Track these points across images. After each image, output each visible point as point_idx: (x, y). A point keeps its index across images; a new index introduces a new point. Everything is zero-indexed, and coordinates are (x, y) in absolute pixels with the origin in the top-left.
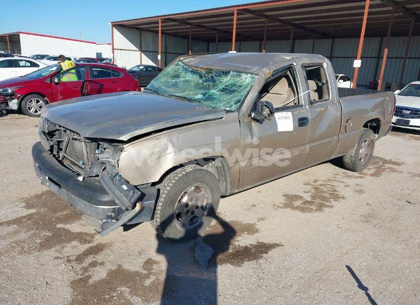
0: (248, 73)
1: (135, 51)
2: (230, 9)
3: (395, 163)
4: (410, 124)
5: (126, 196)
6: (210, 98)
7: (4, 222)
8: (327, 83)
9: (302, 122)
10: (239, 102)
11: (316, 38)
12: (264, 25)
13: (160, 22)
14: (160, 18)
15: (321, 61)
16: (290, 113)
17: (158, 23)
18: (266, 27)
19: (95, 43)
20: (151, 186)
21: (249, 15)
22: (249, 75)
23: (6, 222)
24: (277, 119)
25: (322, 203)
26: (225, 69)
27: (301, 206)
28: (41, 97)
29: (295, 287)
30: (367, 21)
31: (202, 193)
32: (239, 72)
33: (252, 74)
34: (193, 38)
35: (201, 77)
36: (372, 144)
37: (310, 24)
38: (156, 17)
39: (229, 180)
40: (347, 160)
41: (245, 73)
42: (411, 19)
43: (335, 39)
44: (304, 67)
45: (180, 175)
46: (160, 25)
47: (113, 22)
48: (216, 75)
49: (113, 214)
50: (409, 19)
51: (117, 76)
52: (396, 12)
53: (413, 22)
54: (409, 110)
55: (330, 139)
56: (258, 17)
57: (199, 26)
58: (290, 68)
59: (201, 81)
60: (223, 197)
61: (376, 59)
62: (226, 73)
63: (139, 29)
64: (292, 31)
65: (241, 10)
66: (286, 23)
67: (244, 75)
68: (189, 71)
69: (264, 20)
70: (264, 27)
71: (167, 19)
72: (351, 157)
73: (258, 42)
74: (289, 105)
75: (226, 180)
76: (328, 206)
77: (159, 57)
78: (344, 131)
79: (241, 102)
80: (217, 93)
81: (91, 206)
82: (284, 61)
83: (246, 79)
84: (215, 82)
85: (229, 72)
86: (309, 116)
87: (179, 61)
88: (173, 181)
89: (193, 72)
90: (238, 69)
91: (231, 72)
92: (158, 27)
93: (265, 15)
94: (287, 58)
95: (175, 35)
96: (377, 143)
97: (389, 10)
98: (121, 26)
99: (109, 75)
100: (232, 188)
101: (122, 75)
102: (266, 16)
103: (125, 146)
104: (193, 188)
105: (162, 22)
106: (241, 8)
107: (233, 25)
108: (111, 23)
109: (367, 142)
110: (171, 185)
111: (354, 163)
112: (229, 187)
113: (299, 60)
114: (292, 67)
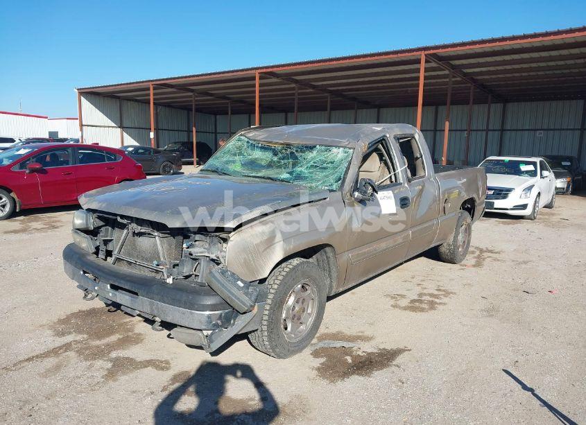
0: (339, 147)
1: (113, 127)
2: (250, 72)
3: (491, 252)
4: (495, 206)
5: (246, 294)
6: (299, 177)
7: (33, 357)
8: (421, 157)
9: (404, 202)
10: (340, 179)
11: (358, 108)
12: (294, 92)
13: (151, 89)
14: (151, 83)
15: (413, 132)
16: (391, 192)
17: (148, 89)
18: (296, 94)
19: (46, 118)
20: (259, 283)
21: (274, 80)
22: (341, 149)
23: (37, 357)
24: (379, 199)
25: (432, 301)
26: (309, 143)
27: (410, 305)
28: (5, 192)
29: (444, 392)
30: (424, 86)
31: (309, 292)
32: (328, 147)
33: (345, 147)
34: (197, 110)
35: (275, 154)
36: (468, 230)
37: (350, 90)
38: (146, 82)
39: (334, 275)
40: (443, 249)
41: (336, 147)
42: (469, 85)
43: (381, 109)
44: (397, 139)
45: (287, 270)
46: (152, 92)
47: (81, 89)
48: (297, 151)
49: (219, 322)
50: (467, 85)
51: (112, 160)
52: (454, 77)
53: (472, 88)
54: (492, 190)
55: (430, 223)
56: (285, 82)
57: (206, 93)
58: (383, 141)
59: (275, 159)
60: (329, 298)
61: (432, 133)
62: (311, 148)
63: (119, 98)
64: (329, 99)
65: (265, 73)
66: (321, 90)
67: (335, 150)
68: (257, 147)
69: (293, 85)
70: (293, 94)
71: (161, 85)
72: (449, 245)
73: (284, 114)
74: (384, 183)
75: (330, 276)
76: (440, 304)
77: (152, 135)
78: (443, 213)
79: (342, 180)
80: (306, 171)
81: (192, 313)
82: (374, 132)
83: (338, 154)
84: (296, 158)
85: (315, 147)
86: (410, 195)
87: (241, 135)
88: (280, 278)
89: (264, 148)
90: (327, 143)
91: (318, 146)
92: (149, 95)
93: (293, 79)
94: (377, 129)
95: (168, 105)
96: (473, 227)
97: (445, 74)
98: (93, 95)
99: (102, 158)
100: (338, 286)
101: (120, 159)
102: (296, 82)
103: (230, 235)
104: (299, 286)
105: (154, 89)
106: (264, 70)
107: (254, 92)
108: (78, 89)
109: (464, 226)
110: (278, 282)
111: (453, 253)
112: (334, 284)
113: (391, 131)
114: (384, 140)
